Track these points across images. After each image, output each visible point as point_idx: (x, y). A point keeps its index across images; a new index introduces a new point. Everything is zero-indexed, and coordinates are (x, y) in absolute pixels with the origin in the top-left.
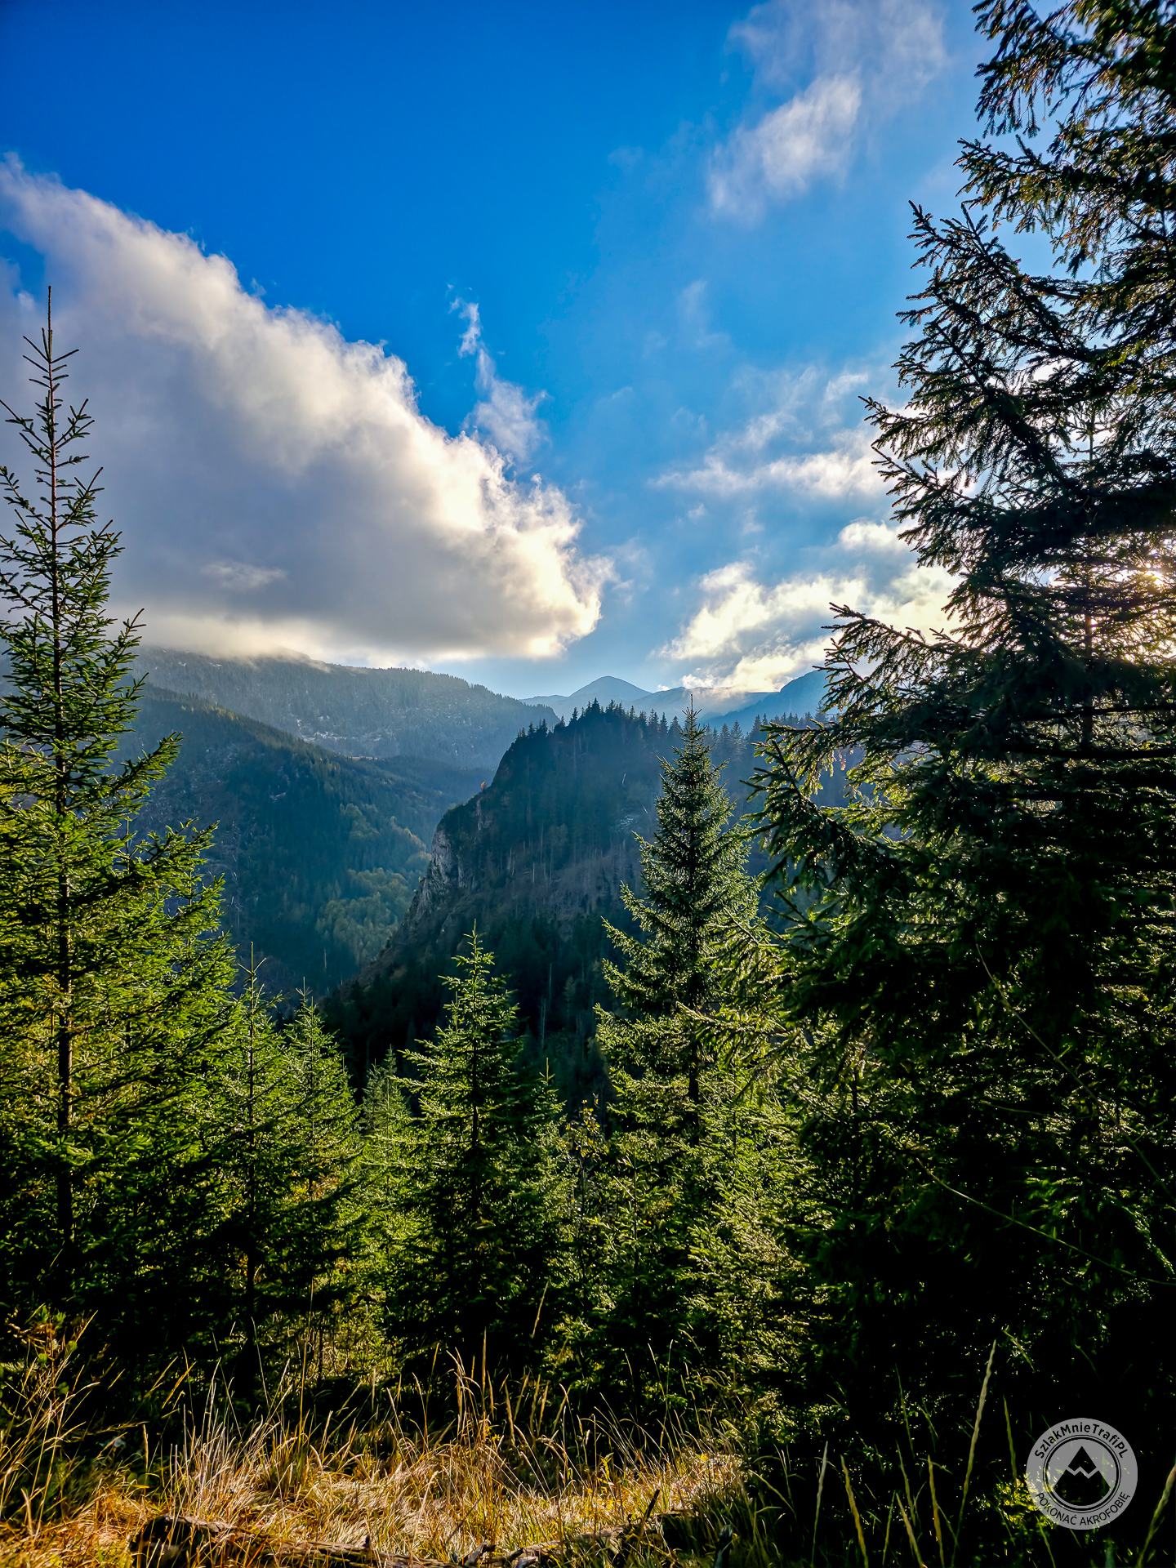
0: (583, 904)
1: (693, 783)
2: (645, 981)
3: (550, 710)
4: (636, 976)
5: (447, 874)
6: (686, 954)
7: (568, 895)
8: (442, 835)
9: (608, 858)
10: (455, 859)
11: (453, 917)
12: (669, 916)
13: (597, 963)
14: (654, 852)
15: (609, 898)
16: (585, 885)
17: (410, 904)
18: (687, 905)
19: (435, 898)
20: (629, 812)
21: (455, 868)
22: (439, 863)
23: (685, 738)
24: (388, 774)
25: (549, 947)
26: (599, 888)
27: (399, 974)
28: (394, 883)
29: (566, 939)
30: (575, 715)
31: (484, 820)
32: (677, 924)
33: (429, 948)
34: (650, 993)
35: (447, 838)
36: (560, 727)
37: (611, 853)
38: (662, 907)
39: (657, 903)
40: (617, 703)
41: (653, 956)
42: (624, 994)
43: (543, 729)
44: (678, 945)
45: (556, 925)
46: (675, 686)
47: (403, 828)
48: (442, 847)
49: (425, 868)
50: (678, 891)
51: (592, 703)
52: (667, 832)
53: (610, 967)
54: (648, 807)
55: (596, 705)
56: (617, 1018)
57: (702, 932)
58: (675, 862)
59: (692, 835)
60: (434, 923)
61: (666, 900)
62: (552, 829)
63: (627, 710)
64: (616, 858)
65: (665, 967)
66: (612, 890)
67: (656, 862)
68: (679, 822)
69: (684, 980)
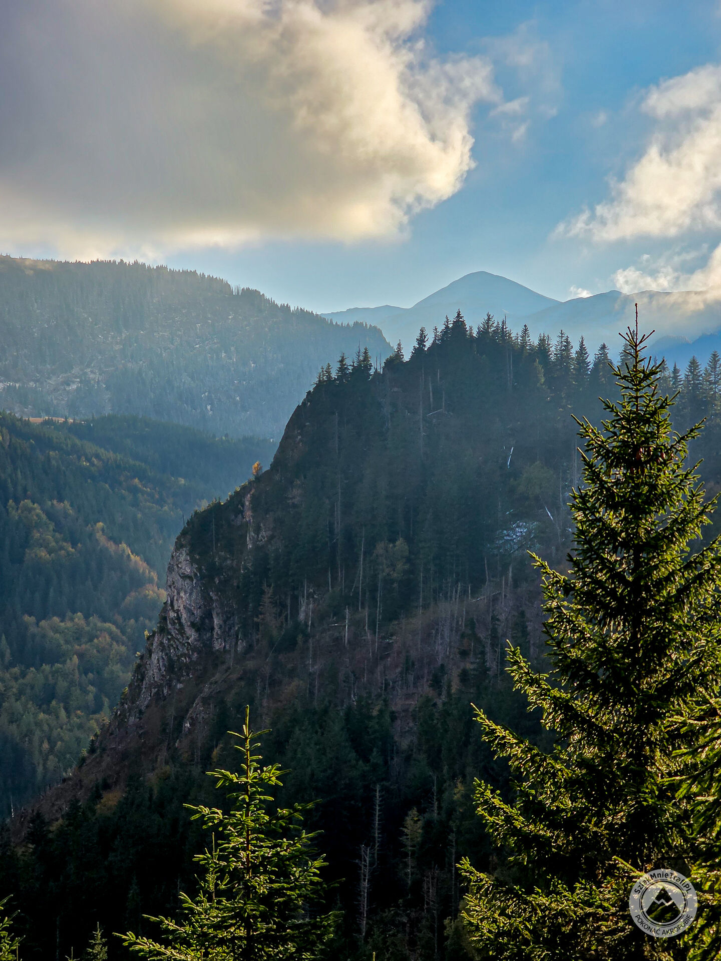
0: (436, 683)
1: (640, 464)
2: (552, 819)
3: (376, 332)
4: (533, 810)
5: (193, 625)
6: (625, 771)
7: (409, 666)
8: (183, 556)
9: (482, 599)
10: (207, 600)
11: (205, 701)
12: (593, 704)
13: (461, 788)
14: (568, 589)
15: (483, 671)
16: (438, 648)
17: (129, 676)
18: (627, 685)
19: (172, 667)
20: (517, 516)
21: (208, 615)
22: (179, 605)
23: (624, 383)
24: (90, 448)
25: (375, 757)
26: (464, 654)
27: (112, 799)
28: (104, 640)
29: (404, 744)
30: (421, 341)
31: (258, 530)
32: (608, 719)
33: (163, 755)
34: (560, 840)
35: (193, 561)
36: (394, 363)
37: (487, 591)
38: (579, 688)
39: (572, 678)
40: (497, 320)
41: (565, 773)
42: (512, 841)
43: (363, 367)
44: (610, 757)
45: (387, 718)
46: (603, 290)
47: (117, 542)
48: (184, 577)
49: (157, 614)
50: (611, 660)
51: (452, 319)
52: (592, 553)
53: (486, 792)
54: (554, 507)
55: (459, 324)
56: (498, 884)
57: (655, 733)
58: (605, 606)
59: (637, 559)
60: (172, 712)
61: (588, 674)
62: (380, 548)
63: (515, 332)
64: (495, 599)
65: (587, 796)
66: (489, 656)
67: (569, 607)
68: (613, 534)
69: (621, 818)
